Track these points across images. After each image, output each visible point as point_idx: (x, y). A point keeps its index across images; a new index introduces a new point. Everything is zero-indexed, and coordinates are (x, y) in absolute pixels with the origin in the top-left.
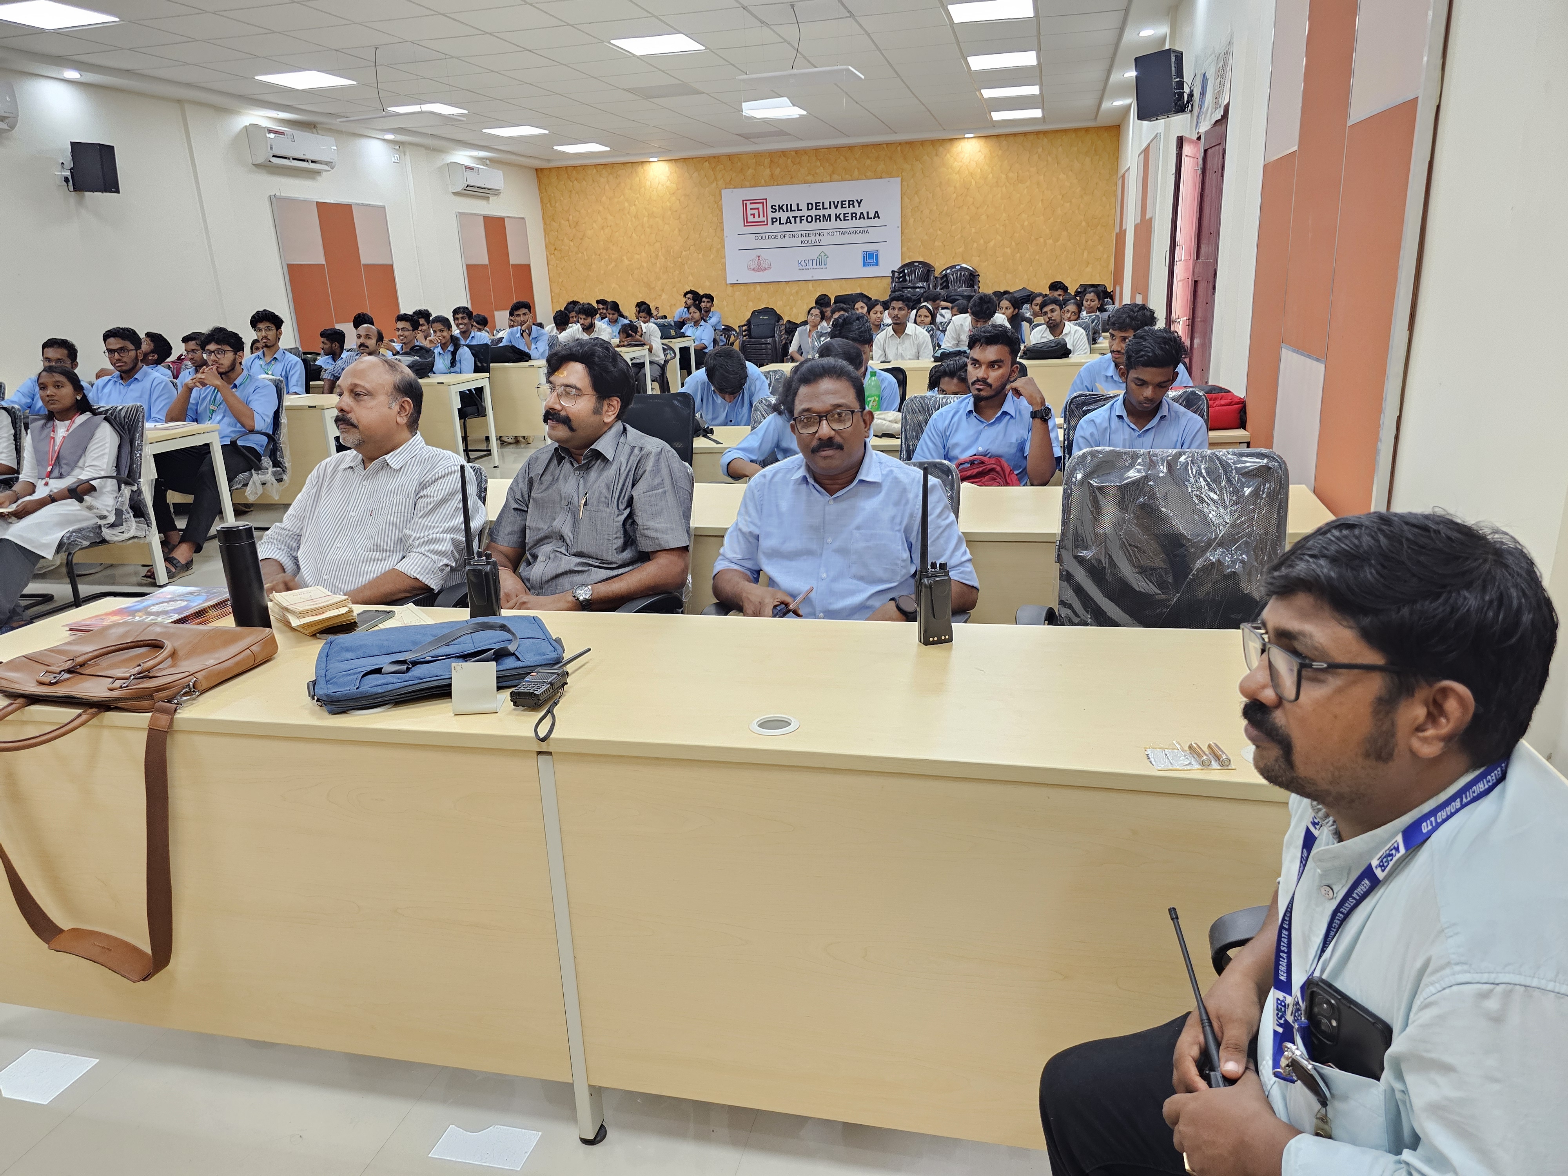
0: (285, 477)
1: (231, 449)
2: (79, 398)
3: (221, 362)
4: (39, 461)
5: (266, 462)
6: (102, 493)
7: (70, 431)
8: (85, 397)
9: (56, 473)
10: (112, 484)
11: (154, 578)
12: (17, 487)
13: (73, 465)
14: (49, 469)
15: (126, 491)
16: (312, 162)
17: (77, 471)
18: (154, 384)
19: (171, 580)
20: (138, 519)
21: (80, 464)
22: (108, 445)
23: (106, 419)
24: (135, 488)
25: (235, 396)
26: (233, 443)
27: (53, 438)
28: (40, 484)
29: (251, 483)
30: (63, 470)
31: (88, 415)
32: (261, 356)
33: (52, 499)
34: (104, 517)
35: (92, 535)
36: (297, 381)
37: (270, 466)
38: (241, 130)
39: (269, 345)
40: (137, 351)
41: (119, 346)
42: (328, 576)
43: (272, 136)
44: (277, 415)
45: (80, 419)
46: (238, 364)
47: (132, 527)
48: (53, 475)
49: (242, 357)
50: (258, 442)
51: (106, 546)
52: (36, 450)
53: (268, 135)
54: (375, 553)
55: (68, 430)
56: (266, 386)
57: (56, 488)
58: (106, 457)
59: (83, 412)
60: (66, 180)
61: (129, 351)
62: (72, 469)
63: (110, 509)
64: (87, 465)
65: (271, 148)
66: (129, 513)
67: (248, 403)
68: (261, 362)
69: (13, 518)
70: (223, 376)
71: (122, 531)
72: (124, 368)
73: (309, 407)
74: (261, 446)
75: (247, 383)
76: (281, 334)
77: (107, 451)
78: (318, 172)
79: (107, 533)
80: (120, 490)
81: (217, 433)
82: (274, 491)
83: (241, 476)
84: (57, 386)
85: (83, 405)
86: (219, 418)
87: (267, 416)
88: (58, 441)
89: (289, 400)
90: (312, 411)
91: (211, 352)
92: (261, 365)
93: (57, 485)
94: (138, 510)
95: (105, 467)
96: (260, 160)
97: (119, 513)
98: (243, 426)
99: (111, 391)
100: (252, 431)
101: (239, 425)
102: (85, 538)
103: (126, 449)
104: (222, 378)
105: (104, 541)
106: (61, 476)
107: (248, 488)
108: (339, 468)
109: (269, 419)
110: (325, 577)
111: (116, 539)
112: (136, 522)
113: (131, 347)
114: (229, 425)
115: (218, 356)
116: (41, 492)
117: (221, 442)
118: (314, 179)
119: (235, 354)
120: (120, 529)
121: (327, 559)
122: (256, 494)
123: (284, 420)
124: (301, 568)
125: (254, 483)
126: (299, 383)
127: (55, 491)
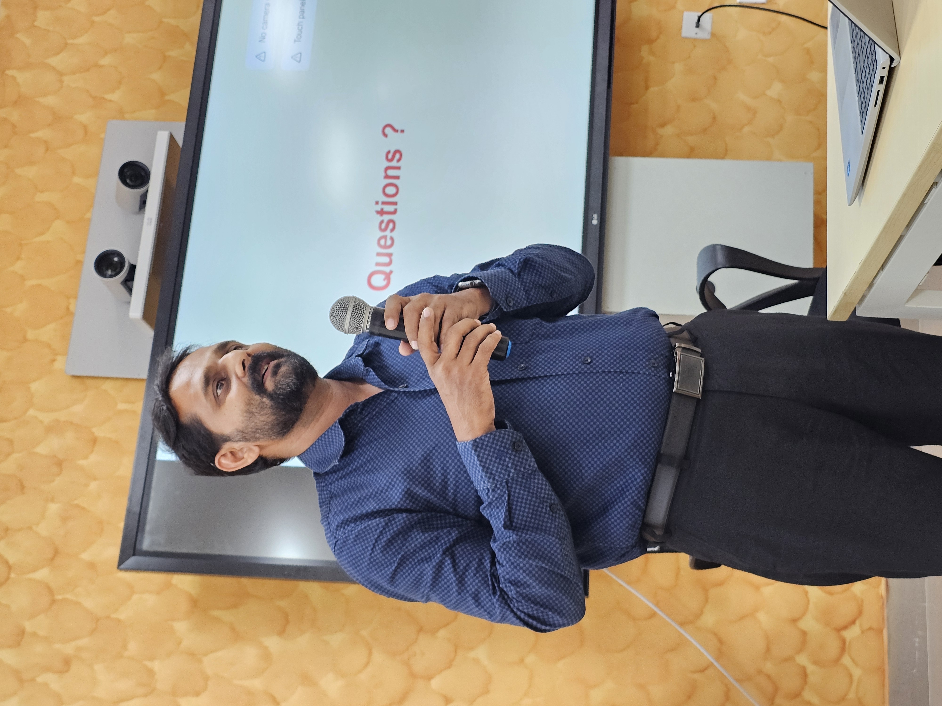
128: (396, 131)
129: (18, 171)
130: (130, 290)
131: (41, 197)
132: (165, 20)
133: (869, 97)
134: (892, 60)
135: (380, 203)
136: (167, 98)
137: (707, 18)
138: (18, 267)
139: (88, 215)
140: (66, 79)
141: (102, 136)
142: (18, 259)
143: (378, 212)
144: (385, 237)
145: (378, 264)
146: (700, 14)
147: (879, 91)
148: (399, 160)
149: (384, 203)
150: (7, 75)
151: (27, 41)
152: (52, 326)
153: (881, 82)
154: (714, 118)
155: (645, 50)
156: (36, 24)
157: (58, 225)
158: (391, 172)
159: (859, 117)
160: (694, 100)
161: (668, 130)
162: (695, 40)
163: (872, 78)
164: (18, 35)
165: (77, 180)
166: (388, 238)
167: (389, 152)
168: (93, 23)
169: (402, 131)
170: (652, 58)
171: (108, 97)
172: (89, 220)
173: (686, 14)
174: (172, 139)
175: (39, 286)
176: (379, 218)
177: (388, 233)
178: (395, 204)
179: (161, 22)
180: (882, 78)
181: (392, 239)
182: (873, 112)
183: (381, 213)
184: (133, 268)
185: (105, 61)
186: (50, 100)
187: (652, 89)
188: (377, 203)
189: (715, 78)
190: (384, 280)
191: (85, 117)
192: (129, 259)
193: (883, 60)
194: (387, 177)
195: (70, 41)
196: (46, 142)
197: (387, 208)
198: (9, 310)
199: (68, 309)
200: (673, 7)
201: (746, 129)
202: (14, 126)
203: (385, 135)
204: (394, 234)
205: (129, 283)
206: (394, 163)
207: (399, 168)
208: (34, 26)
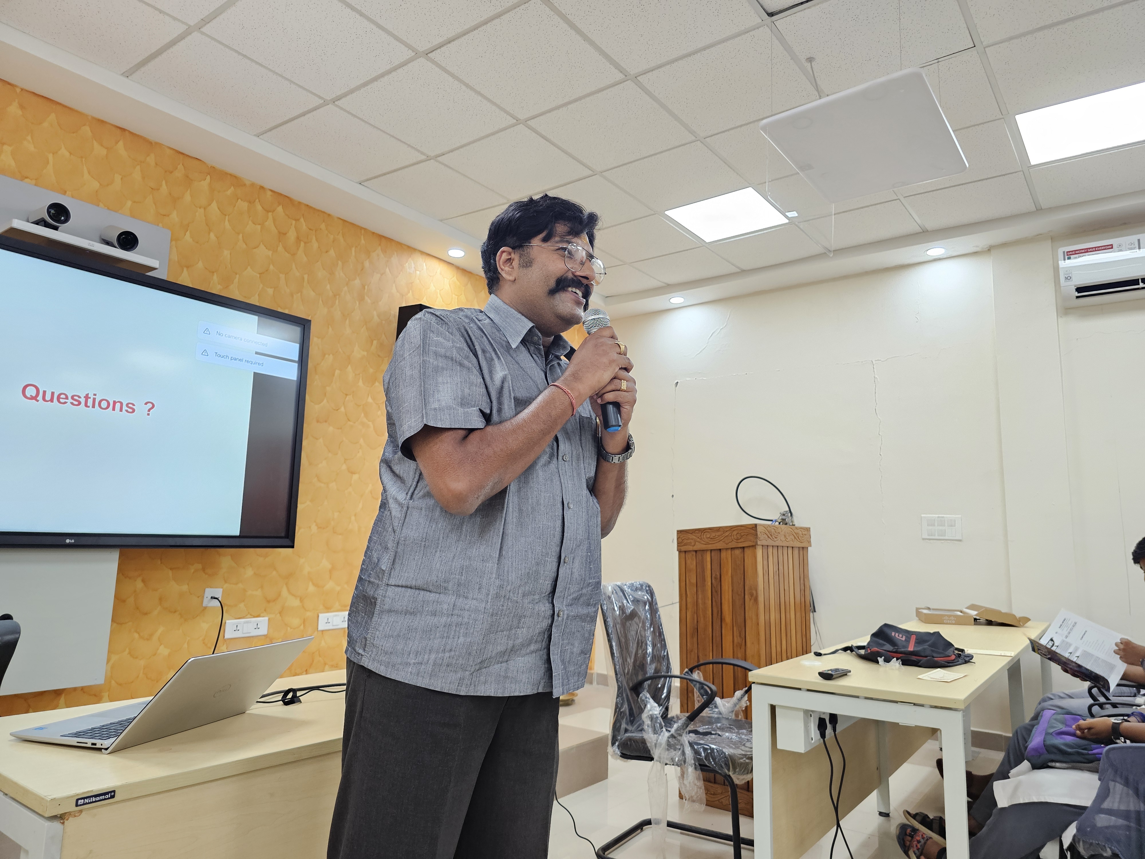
128: (149, 410)
129: (138, 168)
130: (37, 223)
131: (118, 178)
132: (238, 276)
133: (86, 737)
134: (106, 749)
135: (95, 397)
136: (185, 269)
137: (216, 603)
138: (64, 152)
139: (101, 205)
140: (202, 210)
141: (160, 225)
142: (71, 154)
143: (87, 395)
144: (67, 398)
145: (44, 392)
146: (220, 599)
147: (87, 743)
148: (127, 411)
149: (94, 400)
150: (207, 176)
151: (229, 192)
152: (13, 163)
153: (93, 744)
154: (146, 614)
155: (200, 566)
156: (239, 200)
157: (96, 185)
158: (118, 406)
159: (75, 731)
160: (160, 599)
161: (139, 584)
162: (203, 597)
163: (99, 737)
164: (232, 188)
165: (129, 203)
166: (66, 401)
167: (134, 405)
168: (239, 234)
169: (148, 414)
170: (192, 571)
171: (188, 233)
172: (98, 206)
173: (221, 590)
174: (153, 269)
175: (48, 163)
176: (83, 395)
177: (70, 400)
178: (93, 406)
179: (236, 274)
180: (95, 744)
181: (65, 403)
182: (74, 741)
183: (87, 397)
184: (56, 228)
185: (212, 235)
186: (188, 197)
187: (170, 572)
188: (95, 395)
189: (175, 612)
190: (31, 396)
191: (174, 216)
192: (62, 227)
193: (106, 743)
194: (115, 403)
195: (227, 217)
196: (158, 189)
197: (90, 402)
198: (29, 138)
199: (27, 178)
200: (226, 582)
201: (136, 635)
202: (171, 172)
203: (146, 404)
204: (69, 404)
205: (43, 223)
206: (125, 408)
207: (121, 410)
208: (238, 199)
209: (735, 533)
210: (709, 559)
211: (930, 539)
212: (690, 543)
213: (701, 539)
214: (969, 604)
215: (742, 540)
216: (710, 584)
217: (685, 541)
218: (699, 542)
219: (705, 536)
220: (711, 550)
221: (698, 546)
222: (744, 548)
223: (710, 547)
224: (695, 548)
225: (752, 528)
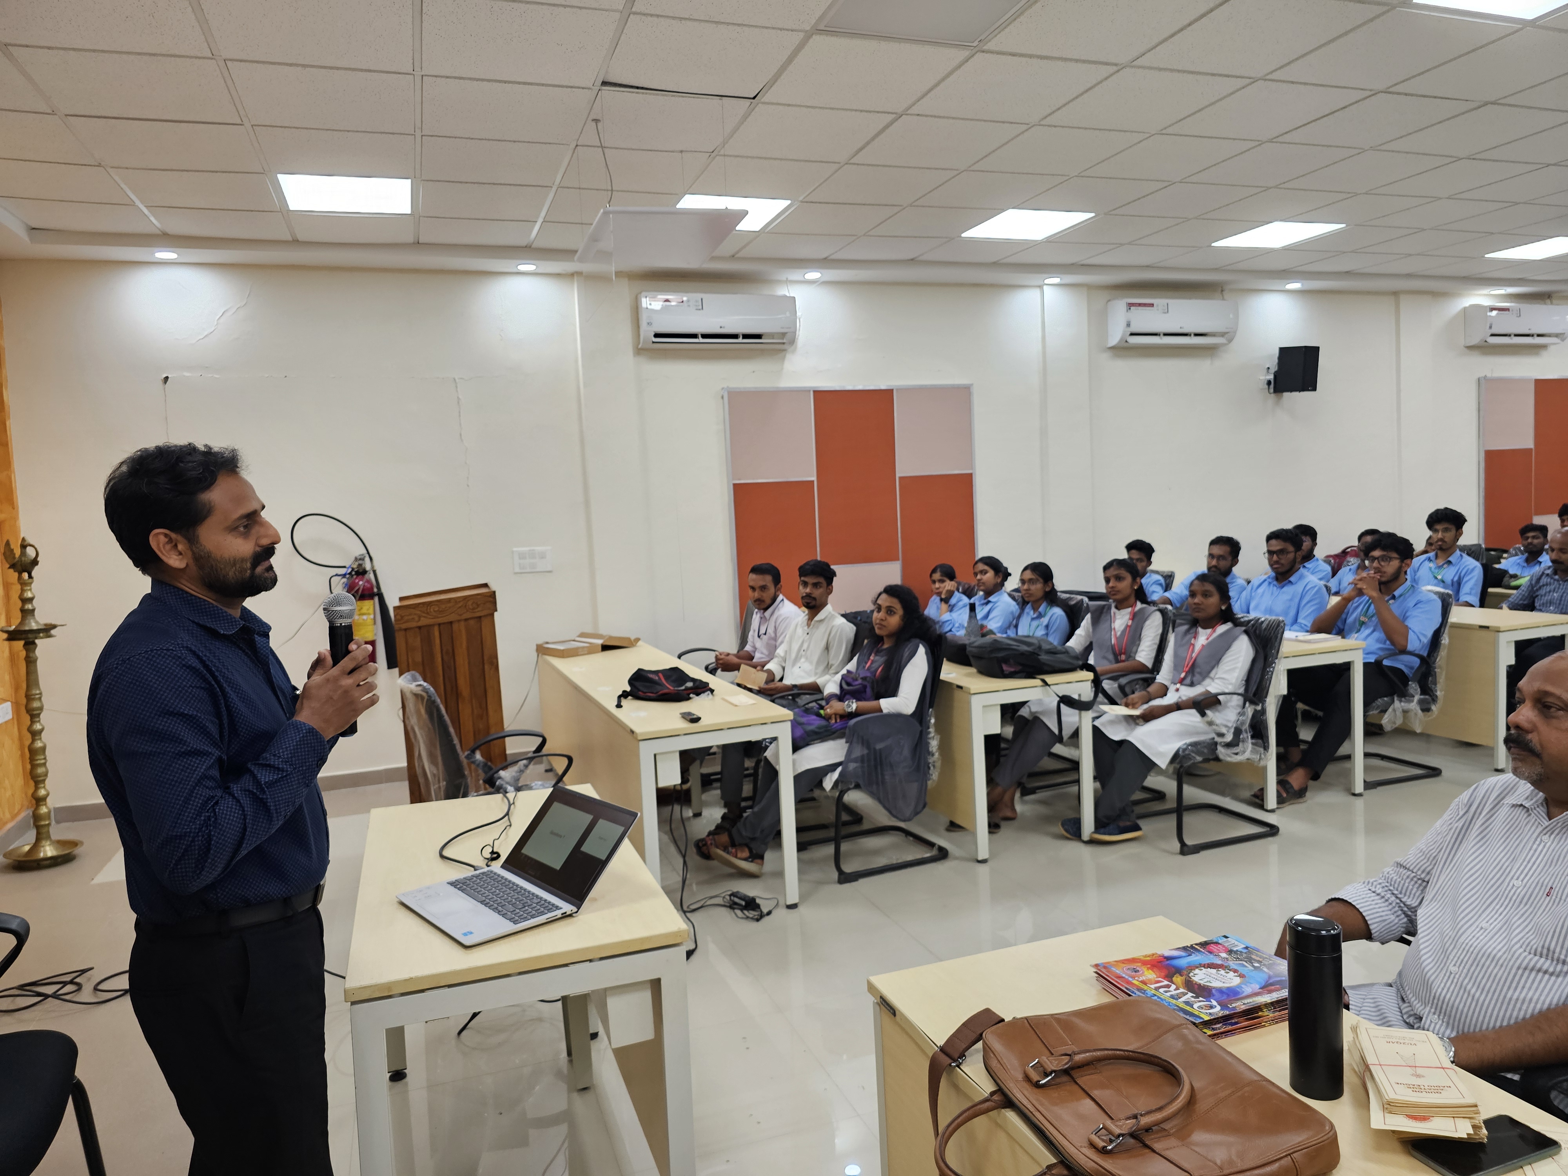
0: (1433, 707)
1: (1373, 670)
2: (1223, 608)
3: (1384, 569)
4: (1176, 667)
5: (1414, 688)
6: (1226, 707)
7: (1211, 639)
8: (1230, 608)
9: (1188, 681)
10: (1237, 700)
11: (1263, 800)
12: (1152, 689)
13: (1206, 675)
14: (1183, 675)
15: (1249, 710)
16: (1539, 335)
17: (1207, 681)
18: (1307, 588)
19: (1280, 806)
20: (1253, 741)
21: (1212, 674)
22: (1241, 659)
23: (1246, 632)
24: (1259, 708)
25: (1390, 610)
26: (1378, 663)
27: (1193, 645)
28: (1172, 688)
29: (1390, 710)
30: (1195, 679)
31: (1228, 626)
32: (1433, 558)
33: (1178, 707)
34: (1221, 735)
35: (1206, 751)
36: (1471, 589)
37: (1417, 694)
38: (1460, 311)
39: (1444, 547)
40: (1296, 553)
41: (1278, 548)
42: (1456, 969)
43: (1494, 313)
44: (1437, 636)
45: (1222, 629)
46: (1403, 573)
47: (1247, 751)
48: (1185, 682)
49: (1409, 566)
50: (1406, 664)
51: (1219, 763)
52: (1176, 655)
53: (1489, 314)
54: (1543, 960)
55: (1208, 639)
56: (1429, 601)
57: (1185, 696)
58: (1238, 671)
59: (1225, 622)
60: (1269, 383)
61: (1288, 553)
62: (1204, 679)
63: (1230, 725)
64: (1217, 676)
65: (1491, 327)
66: (1247, 732)
67: (1405, 618)
68: (1432, 565)
69: (1141, 720)
70: (1382, 587)
71: (1236, 751)
72: (1281, 570)
73: (1481, 627)
74: (1411, 668)
75: (1407, 595)
76: (1461, 534)
77: (1239, 665)
78: (1544, 347)
79: (1221, 751)
80: (1244, 707)
81: (1361, 652)
82: (1417, 722)
83: (1380, 701)
84: (1206, 595)
85: (1227, 615)
86: (1368, 631)
87: (1425, 636)
88: (1198, 647)
89: (1459, 615)
90: (1484, 633)
91: (1374, 559)
92: (1430, 569)
93: (1187, 693)
94: (1258, 730)
95: (1234, 681)
96: (1475, 341)
97: (1238, 732)
98: (1393, 643)
99: (1263, 593)
100: (1404, 651)
101: (1388, 642)
102: (1199, 753)
103: (1260, 664)
104: (1380, 590)
105: (1217, 759)
106: (1192, 685)
107: (1386, 716)
108: (1506, 801)
109: (1426, 639)
110: (1452, 968)
111: (1229, 759)
112: (1253, 744)
113: (1291, 548)
114: (1378, 641)
115: (1383, 563)
116: (1170, 699)
117: (1364, 658)
118: (1537, 354)
119: (1402, 561)
120: (1235, 750)
121: (1461, 940)
122: (1395, 723)
123: (1445, 640)
124: (1419, 932)
125: (1394, 710)
126: (1473, 592)
127: (1184, 698)
209: (470, 603)
210: (437, 634)
211: (521, 573)
212: (413, 619)
213: (428, 613)
214: (578, 634)
215: (479, 609)
216: (440, 659)
217: (406, 618)
218: (425, 617)
219: (432, 610)
220: (439, 625)
221: (424, 622)
222: (480, 617)
223: (440, 620)
224: (420, 624)
225: (490, 596)
